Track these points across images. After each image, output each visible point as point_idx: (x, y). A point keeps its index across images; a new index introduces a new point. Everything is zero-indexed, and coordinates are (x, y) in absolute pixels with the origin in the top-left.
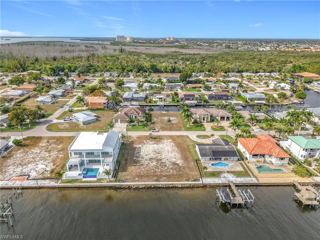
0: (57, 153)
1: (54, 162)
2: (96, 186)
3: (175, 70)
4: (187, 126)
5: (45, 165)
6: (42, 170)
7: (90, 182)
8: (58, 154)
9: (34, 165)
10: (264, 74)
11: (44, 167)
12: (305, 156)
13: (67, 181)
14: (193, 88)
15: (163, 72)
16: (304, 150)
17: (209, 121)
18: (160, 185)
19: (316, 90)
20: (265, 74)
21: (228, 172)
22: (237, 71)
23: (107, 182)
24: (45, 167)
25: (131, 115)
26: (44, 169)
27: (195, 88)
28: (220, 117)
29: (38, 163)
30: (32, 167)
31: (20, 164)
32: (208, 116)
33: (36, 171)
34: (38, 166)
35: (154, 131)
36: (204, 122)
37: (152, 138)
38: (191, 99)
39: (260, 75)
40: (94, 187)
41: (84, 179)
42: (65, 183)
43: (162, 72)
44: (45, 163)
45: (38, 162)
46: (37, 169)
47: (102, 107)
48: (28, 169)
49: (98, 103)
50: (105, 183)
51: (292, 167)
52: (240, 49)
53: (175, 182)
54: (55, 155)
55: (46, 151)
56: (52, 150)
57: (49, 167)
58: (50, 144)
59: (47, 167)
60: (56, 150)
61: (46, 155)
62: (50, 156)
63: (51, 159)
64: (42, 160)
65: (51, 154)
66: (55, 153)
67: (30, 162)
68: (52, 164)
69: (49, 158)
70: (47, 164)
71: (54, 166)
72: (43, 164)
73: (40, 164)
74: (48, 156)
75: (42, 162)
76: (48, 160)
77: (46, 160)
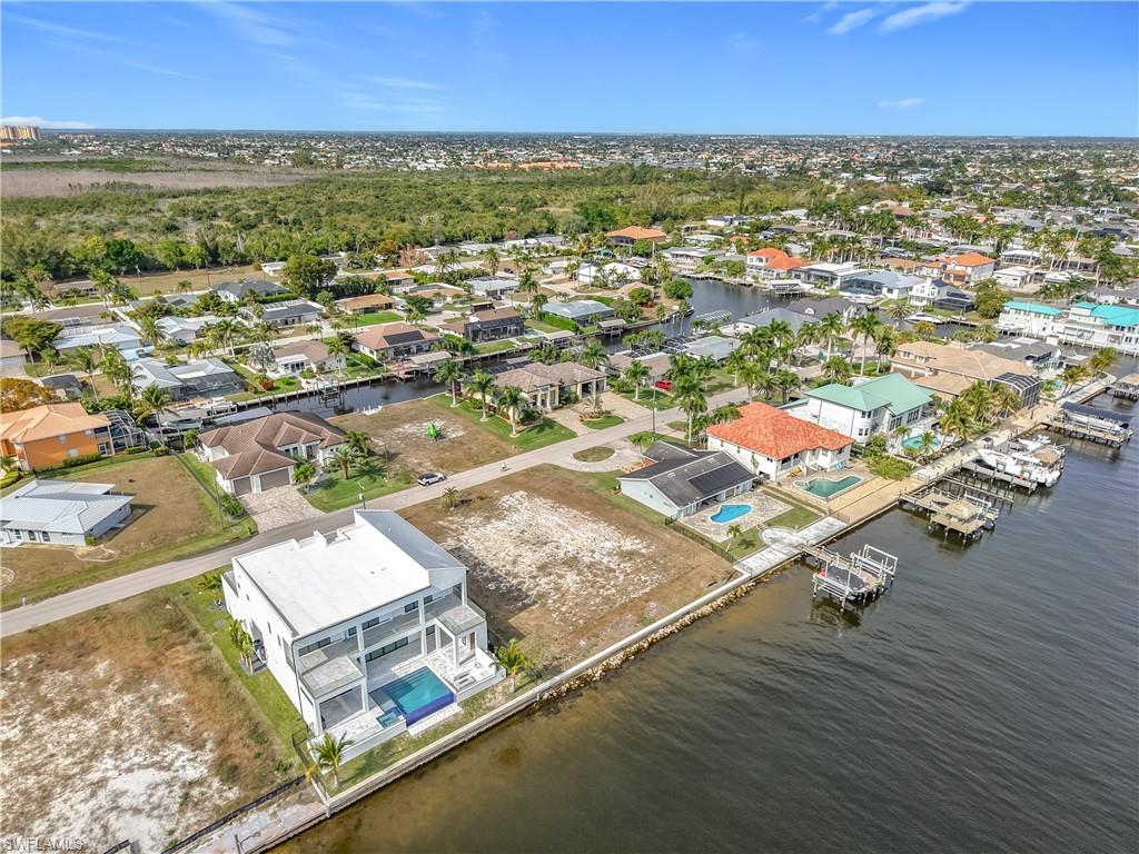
0: (127, 698)
1: (176, 736)
2: (475, 734)
3: (218, 255)
4: (511, 436)
5: (140, 767)
7: (448, 727)
9: (82, 795)
10: (523, 242)
11: (152, 775)
12: (861, 430)
13: (352, 772)
14: (367, 310)
15: (169, 269)
16: (864, 413)
17: (557, 403)
18: (661, 631)
19: (684, 273)
20: (526, 243)
21: (769, 524)
22: (443, 238)
23: (507, 700)
24: (166, 775)
25: (291, 447)
26: (169, 784)
27: (374, 312)
28: (579, 386)
29: (93, 777)
30: (85, 809)
32: (553, 389)
33: (137, 811)
34: (115, 785)
35: (430, 480)
36: (546, 413)
37: (456, 506)
38: (414, 349)
39: (514, 247)
40: (470, 740)
41: (415, 730)
42: (354, 779)
43: (162, 269)
44: (137, 760)
45: (85, 771)
47: (93, 450)
48: (80, 825)
49: (66, 435)
50: (503, 706)
51: (860, 464)
52: (349, 166)
53: (690, 602)
54: (133, 707)
55: (55, 716)
56: (86, 697)
57: (178, 764)
58: (30, 679)
59: (168, 769)
60: (109, 690)
61: (82, 728)
62: (116, 724)
63: (135, 732)
64: (93, 757)
65: (106, 712)
66: (119, 703)
67: (37, 794)
68: (179, 747)
69: (122, 733)
70: (156, 758)
71: (202, 747)
72: (130, 770)
73: (110, 774)
74: (104, 731)
75: (110, 763)
76: (131, 742)
77: (119, 748)
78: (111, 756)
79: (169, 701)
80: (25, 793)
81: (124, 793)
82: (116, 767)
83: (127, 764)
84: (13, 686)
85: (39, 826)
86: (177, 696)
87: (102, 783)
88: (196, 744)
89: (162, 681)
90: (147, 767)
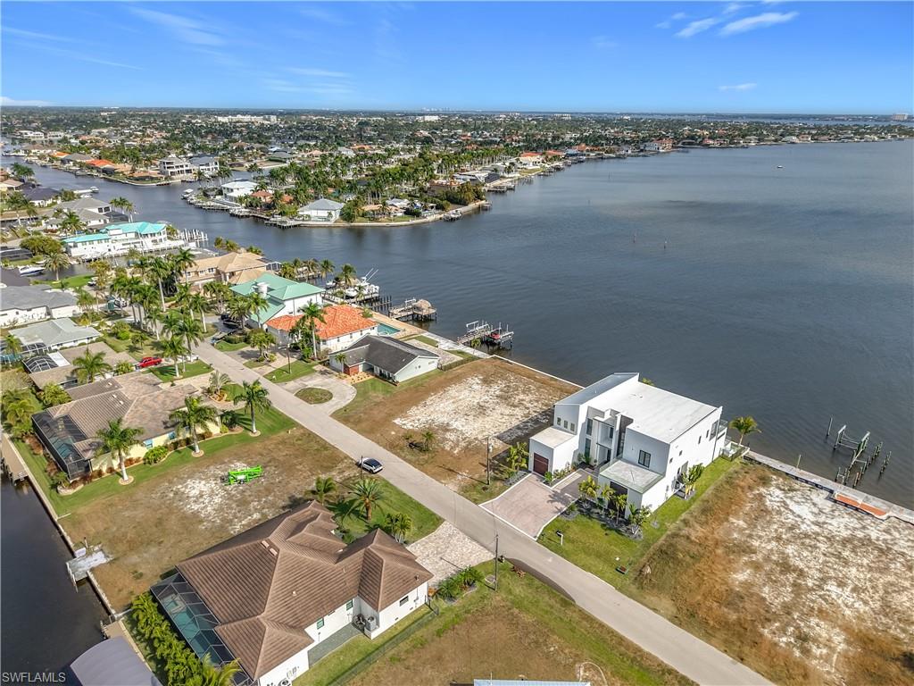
0: (756, 543)
1: (762, 508)
5: (793, 513)
6: (796, 499)
8: (750, 536)
11: (792, 506)
24: (788, 501)
26: (791, 498)
29: (816, 529)
30: (834, 522)
31: (881, 550)
33: (814, 504)
34: (813, 518)
44: (791, 517)
45: (818, 534)
46: (816, 510)
54: (760, 537)
55: (801, 573)
56: (774, 566)
57: (778, 499)
58: (789, 613)
59: (784, 502)
60: (758, 557)
61: (795, 553)
62: (778, 539)
63: (775, 526)
64: (807, 536)
65: (775, 549)
66: (763, 545)
67: (849, 546)
68: (768, 503)
69: (781, 533)
70: (782, 509)
71: (760, 495)
72: (799, 516)
73: (809, 523)
74: (788, 542)
75: (803, 527)
76: (783, 525)
77: (792, 528)
78: (799, 529)
79: (741, 523)
80: (853, 551)
81: (812, 513)
82: (803, 523)
83: (797, 519)
84: (802, 620)
85: (860, 534)
86: (734, 521)
87: (817, 523)
88: (761, 497)
89: (728, 533)
90: (791, 510)
